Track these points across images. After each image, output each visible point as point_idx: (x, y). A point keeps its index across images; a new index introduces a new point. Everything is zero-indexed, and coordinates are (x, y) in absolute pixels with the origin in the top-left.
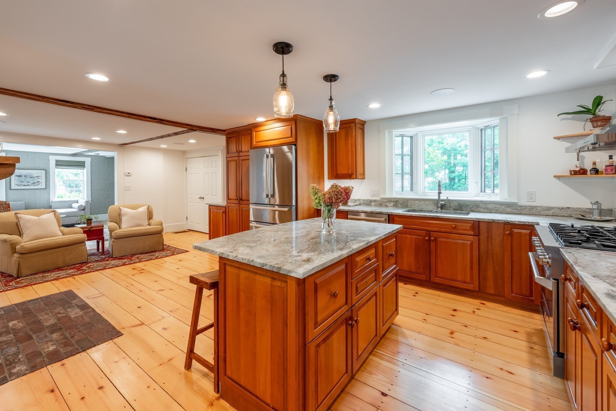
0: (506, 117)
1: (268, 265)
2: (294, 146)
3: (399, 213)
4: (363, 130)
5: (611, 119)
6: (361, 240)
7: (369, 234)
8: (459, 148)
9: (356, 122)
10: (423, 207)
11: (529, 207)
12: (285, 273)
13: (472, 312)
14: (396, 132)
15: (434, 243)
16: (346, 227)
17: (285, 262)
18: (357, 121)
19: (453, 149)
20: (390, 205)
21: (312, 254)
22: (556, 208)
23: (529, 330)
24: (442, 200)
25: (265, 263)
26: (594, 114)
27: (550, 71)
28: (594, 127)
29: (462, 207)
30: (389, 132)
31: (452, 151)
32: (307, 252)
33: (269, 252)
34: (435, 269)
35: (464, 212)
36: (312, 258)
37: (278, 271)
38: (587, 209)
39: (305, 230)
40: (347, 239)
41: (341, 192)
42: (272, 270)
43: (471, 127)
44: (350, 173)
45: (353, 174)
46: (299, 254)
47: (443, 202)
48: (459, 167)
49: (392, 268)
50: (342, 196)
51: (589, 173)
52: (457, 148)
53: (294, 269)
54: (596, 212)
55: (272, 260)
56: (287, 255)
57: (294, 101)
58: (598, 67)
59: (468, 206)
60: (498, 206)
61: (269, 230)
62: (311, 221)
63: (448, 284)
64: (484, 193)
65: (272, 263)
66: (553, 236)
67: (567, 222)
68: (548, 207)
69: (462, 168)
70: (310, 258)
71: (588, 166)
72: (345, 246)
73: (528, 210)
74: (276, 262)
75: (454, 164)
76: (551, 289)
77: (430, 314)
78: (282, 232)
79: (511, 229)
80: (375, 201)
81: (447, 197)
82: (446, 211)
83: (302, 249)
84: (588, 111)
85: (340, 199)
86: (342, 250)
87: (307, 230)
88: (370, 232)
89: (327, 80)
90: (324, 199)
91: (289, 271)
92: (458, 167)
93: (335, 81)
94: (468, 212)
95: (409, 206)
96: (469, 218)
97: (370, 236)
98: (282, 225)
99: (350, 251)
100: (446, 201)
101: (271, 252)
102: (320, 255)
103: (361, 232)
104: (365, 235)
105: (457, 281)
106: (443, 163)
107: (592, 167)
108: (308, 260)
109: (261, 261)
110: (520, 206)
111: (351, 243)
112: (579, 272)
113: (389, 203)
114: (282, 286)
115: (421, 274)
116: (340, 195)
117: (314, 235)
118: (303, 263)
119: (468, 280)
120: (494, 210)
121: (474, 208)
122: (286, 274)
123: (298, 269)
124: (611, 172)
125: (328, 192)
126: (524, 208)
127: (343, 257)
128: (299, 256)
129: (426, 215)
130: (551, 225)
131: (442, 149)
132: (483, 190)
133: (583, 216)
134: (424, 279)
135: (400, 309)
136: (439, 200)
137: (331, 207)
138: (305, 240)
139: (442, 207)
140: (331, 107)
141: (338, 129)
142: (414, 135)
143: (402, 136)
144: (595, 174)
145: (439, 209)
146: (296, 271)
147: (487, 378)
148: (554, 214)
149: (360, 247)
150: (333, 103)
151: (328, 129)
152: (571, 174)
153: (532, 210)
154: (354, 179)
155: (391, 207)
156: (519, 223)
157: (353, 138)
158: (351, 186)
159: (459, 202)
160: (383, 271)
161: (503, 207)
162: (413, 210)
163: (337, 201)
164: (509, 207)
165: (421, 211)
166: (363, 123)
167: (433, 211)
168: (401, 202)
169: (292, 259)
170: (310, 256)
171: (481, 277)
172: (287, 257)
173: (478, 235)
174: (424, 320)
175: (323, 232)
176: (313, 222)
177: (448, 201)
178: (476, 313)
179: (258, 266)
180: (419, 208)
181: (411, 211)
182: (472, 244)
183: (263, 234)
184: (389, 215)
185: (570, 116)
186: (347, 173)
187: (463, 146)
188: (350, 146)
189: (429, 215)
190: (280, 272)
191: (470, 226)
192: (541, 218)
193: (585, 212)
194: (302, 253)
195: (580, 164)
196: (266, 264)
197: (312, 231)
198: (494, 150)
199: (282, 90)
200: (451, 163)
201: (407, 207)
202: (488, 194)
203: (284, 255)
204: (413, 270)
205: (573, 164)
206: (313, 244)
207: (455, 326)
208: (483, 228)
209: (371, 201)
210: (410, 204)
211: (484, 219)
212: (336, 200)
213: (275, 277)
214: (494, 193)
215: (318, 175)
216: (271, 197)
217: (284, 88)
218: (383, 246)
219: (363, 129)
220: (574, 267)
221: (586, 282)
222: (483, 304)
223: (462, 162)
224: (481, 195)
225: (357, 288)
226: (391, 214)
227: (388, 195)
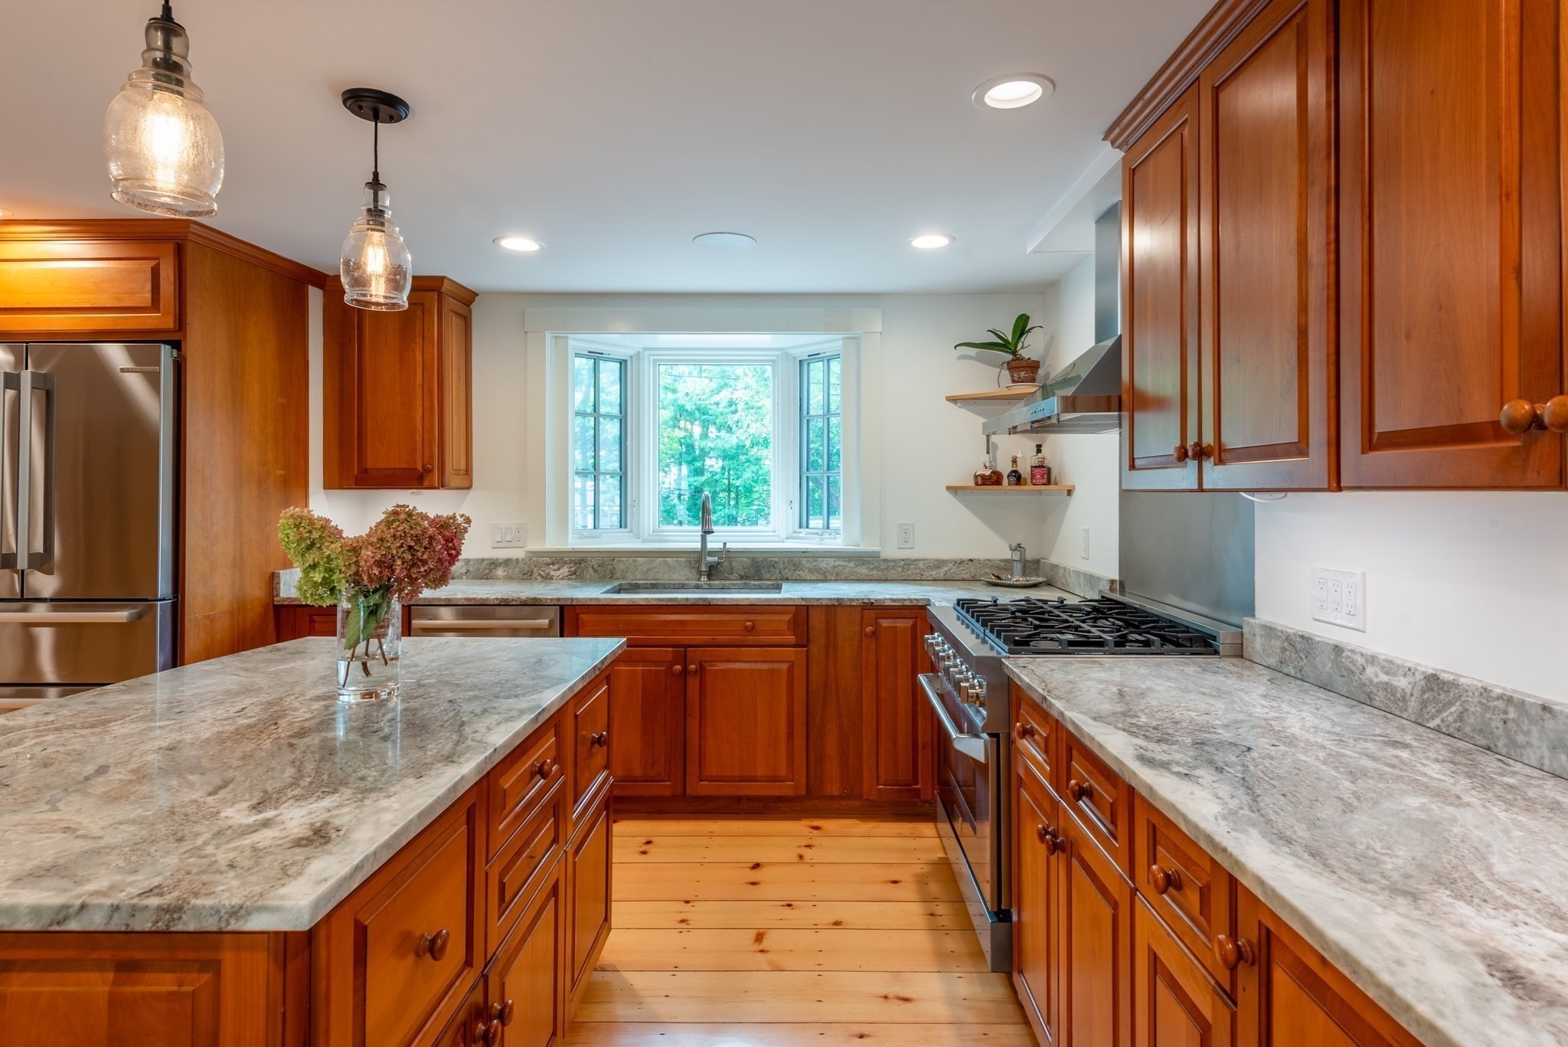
0: (858, 338)
1: (100, 906)
2: (168, 347)
3: (596, 599)
4: (466, 320)
5: (1039, 367)
6: (510, 710)
7: (531, 683)
8: (715, 407)
9: (443, 290)
10: (659, 576)
11: (903, 563)
12: (210, 924)
13: (796, 860)
14: (579, 341)
15: (698, 681)
16: (434, 664)
17: (197, 874)
18: (446, 285)
19: (699, 409)
20: (558, 573)
21: (328, 802)
22: (950, 561)
23: (918, 869)
24: (712, 553)
25: (78, 902)
26: (1014, 353)
27: (955, 239)
28: (1014, 381)
29: (759, 570)
30: (556, 337)
31: (697, 414)
32: (297, 798)
33: (84, 837)
34: (697, 758)
35: (765, 582)
36: (337, 822)
37: (161, 926)
38: (1001, 561)
39: (255, 700)
40: (457, 714)
41: (431, 538)
42: (123, 928)
43: (778, 353)
44: (420, 467)
45: (430, 471)
46: (261, 816)
47: (715, 559)
48: (714, 459)
49: (598, 783)
50: (434, 551)
51: (1005, 481)
52: (709, 406)
53: (261, 895)
54: (1018, 567)
55: (119, 877)
56: (197, 835)
57: (222, 149)
58: (1035, 251)
59: (774, 565)
60: (841, 563)
61: (52, 722)
62: (271, 656)
63: (733, 792)
64: (807, 530)
65: (124, 894)
66: (969, 630)
67: (984, 595)
68: (937, 560)
69: (720, 463)
70: (326, 823)
71: (1005, 468)
72: (458, 741)
73: (900, 569)
74: (144, 880)
75: (702, 450)
76: (982, 759)
77: (696, 898)
78: (132, 721)
79: (876, 618)
80: (507, 562)
81: (725, 544)
82: (723, 582)
83: (270, 789)
84: (1003, 345)
85: (425, 562)
86: (455, 759)
87: (264, 697)
88: (533, 674)
89: (360, 108)
90: (353, 568)
91: (235, 912)
92: (710, 458)
93: (392, 119)
94: (775, 582)
95: (618, 575)
96: (785, 599)
97: (535, 689)
98: (123, 692)
99: (486, 758)
100: (720, 554)
101: (98, 833)
102: (367, 802)
103: (499, 677)
104: (517, 687)
105: (753, 779)
106: (676, 446)
107: (1010, 469)
108: (320, 836)
109: (45, 894)
110: (886, 561)
111: (481, 725)
112: (1068, 713)
113: (556, 567)
114: (189, 989)
115: (659, 778)
116: (426, 548)
117: (308, 716)
118: (299, 854)
119: (783, 771)
120: (832, 574)
121: (789, 570)
122: (215, 929)
123: (282, 891)
124: (1042, 481)
125: (375, 540)
126: (893, 564)
127: (463, 787)
128: (266, 824)
129: (676, 599)
130: (961, 603)
131: (673, 408)
132: (804, 524)
133: (998, 577)
134: (668, 793)
135: (619, 912)
136: (704, 551)
137: (383, 597)
138: (267, 745)
139: (713, 571)
140: (376, 214)
141: (405, 299)
142: (631, 357)
143: (596, 357)
144: (1016, 484)
145: (704, 579)
146: (277, 903)
147: (861, 1037)
148: (946, 577)
149: (517, 734)
150: (384, 200)
151: (365, 295)
152: (977, 484)
153: (908, 570)
154: (435, 488)
155: (561, 582)
156: (893, 604)
157: (433, 346)
158: (462, 516)
159: (751, 555)
160: (575, 801)
161: (852, 565)
162: (631, 584)
163: (414, 570)
164: (863, 564)
165: (653, 587)
166: (467, 298)
167: (688, 585)
168: (594, 562)
169: (232, 845)
170: (325, 816)
171: (812, 758)
172: (199, 842)
173: (805, 643)
174: (683, 921)
175: (345, 698)
176: (283, 661)
177: (726, 554)
178: (807, 859)
179: (28, 927)
180: (647, 580)
181: (624, 589)
182: (791, 669)
183: (15, 749)
184: (562, 607)
185: (973, 351)
186: (404, 465)
187: (724, 404)
188: (419, 370)
189: (683, 599)
190: (180, 927)
191: (788, 621)
192: (930, 588)
193: (999, 568)
194: (276, 808)
195: (990, 462)
196: (83, 907)
197: (288, 699)
198: (828, 419)
199: (156, 87)
200: (693, 448)
201: (611, 578)
202: (817, 531)
203: (180, 834)
204: (637, 772)
205: (977, 463)
206: (317, 756)
207: (765, 915)
208: (817, 622)
209: (494, 564)
210: (621, 566)
211: (819, 599)
212: (409, 570)
213: (139, 955)
214: (828, 528)
215: (283, 472)
216: (30, 567)
217: (169, 80)
218: (576, 716)
219: (465, 318)
220: (1050, 702)
221: (1089, 735)
222: (817, 828)
223: (720, 446)
224: (801, 535)
225: (502, 887)
226: (569, 603)
227: (551, 543)
